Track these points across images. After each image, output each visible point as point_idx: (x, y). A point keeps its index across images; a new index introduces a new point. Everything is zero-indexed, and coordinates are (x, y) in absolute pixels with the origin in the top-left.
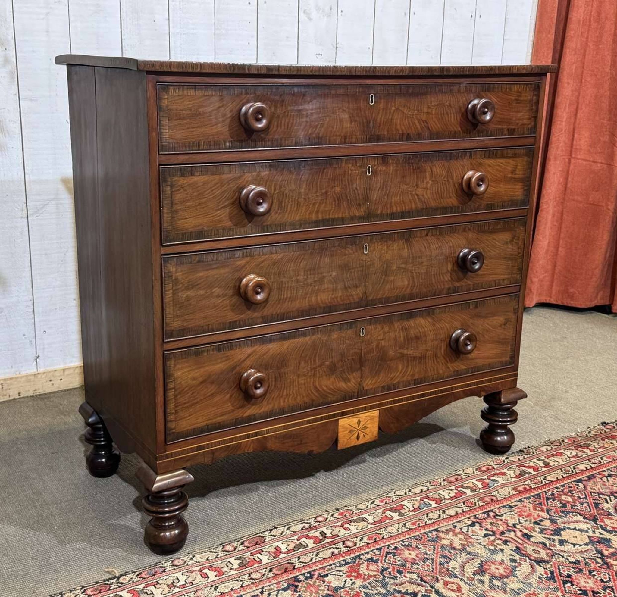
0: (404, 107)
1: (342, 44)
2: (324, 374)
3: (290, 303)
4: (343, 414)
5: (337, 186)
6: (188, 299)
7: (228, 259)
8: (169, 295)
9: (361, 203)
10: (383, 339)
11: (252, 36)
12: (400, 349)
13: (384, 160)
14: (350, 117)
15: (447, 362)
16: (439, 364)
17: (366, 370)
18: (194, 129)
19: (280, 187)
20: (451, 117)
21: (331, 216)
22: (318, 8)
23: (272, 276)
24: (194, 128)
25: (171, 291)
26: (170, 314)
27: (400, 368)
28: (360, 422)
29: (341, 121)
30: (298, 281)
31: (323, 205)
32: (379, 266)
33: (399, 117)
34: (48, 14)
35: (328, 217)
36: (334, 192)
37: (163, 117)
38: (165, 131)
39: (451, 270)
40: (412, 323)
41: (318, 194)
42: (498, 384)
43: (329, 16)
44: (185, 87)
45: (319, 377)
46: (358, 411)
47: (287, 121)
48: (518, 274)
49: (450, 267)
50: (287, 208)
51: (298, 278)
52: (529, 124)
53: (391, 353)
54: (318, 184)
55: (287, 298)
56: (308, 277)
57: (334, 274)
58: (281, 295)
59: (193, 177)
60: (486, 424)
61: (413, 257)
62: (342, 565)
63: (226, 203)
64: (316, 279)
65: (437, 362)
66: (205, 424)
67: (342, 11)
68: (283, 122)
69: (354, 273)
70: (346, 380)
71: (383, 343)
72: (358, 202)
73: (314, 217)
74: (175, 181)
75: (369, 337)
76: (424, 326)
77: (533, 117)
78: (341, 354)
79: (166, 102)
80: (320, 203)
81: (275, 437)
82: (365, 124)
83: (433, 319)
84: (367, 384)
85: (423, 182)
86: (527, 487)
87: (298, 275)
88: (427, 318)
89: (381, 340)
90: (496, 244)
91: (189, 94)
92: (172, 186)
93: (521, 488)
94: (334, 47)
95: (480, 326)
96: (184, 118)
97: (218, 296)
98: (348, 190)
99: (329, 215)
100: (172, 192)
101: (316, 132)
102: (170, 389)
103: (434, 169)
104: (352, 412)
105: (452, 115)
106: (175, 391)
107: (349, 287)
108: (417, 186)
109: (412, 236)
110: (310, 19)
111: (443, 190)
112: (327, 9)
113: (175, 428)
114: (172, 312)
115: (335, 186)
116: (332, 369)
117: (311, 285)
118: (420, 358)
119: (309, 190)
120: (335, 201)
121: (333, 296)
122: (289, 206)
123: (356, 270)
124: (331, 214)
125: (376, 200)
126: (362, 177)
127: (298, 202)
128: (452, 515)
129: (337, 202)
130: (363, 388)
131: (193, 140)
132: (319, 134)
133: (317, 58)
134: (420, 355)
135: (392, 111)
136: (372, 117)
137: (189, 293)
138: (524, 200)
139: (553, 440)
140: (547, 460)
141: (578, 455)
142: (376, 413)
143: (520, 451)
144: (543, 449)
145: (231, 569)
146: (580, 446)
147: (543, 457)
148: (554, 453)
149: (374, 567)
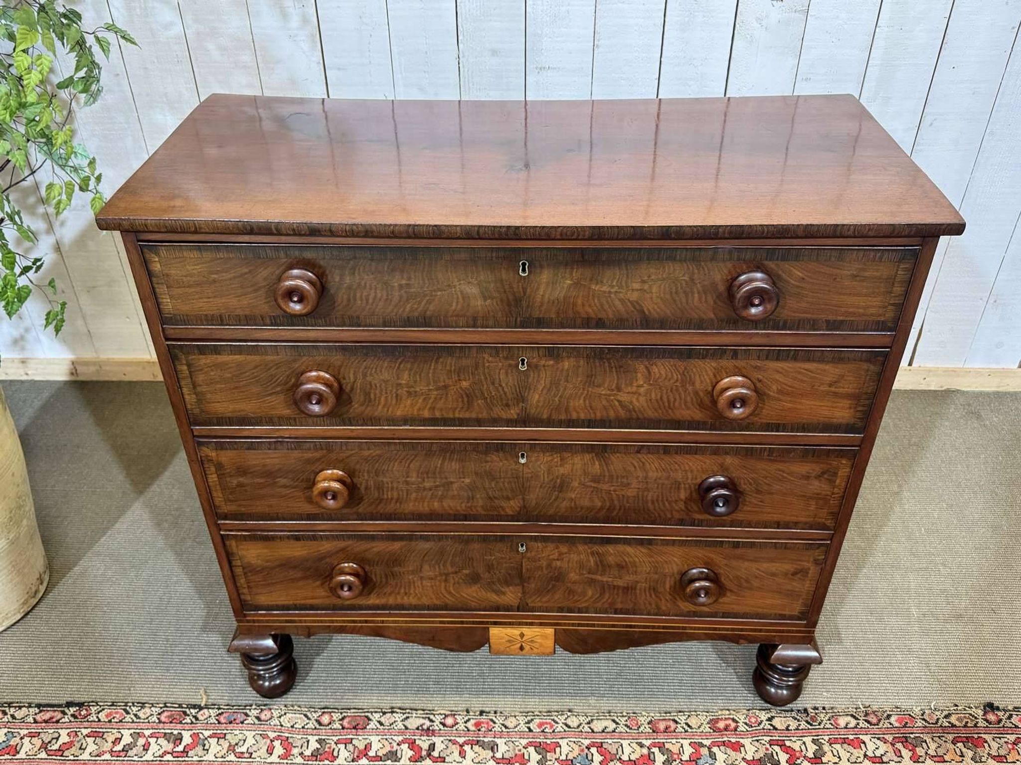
0: (591, 280)
2: (461, 581)
3: (398, 504)
4: (495, 623)
5: (465, 380)
6: (240, 485)
7: (292, 449)
8: (212, 478)
9: (510, 402)
10: (558, 560)
12: (589, 573)
13: (553, 353)
14: (482, 293)
15: (675, 599)
16: (661, 600)
17: (531, 587)
18: (211, 300)
19: (365, 375)
20: (693, 297)
21: (457, 415)
23: (366, 474)
24: (209, 298)
25: (215, 476)
26: (219, 497)
27: (590, 593)
28: (524, 635)
29: (466, 297)
30: (407, 483)
31: (443, 401)
32: (546, 479)
33: (581, 294)
35: (451, 416)
36: (461, 388)
37: (158, 284)
38: (165, 300)
39: (686, 498)
40: (610, 549)
41: (431, 388)
42: (775, 636)
44: (184, 248)
45: (454, 584)
46: (520, 624)
47: (365, 294)
48: (826, 519)
49: (683, 495)
50: (379, 400)
51: (408, 479)
52: (880, 315)
53: (574, 576)
54: (430, 375)
55: (392, 499)
56: (424, 480)
57: (467, 481)
58: (383, 494)
59: (218, 356)
61: (611, 477)
63: (279, 389)
64: (438, 483)
65: (657, 596)
66: (291, 602)
68: (358, 295)
69: (503, 483)
70: (498, 593)
71: (559, 563)
72: (504, 402)
73: (426, 414)
74: (192, 359)
75: (533, 554)
76: (633, 555)
77: (893, 305)
78: (489, 566)
79: (159, 266)
80: (435, 398)
81: (395, 628)
82: (513, 303)
83: (650, 549)
84: (532, 602)
85: (631, 385)
87: (408, 477)
88: (638, 547)
89: (554, 560)
90: (786, 478)
91: (192, 256)
92: (189, 366)
95: (743, 570)
96: (189, 287)
97: (285, 486)
98: (485, 386)
99: (454, 414)
100: (190, 372)
101: (420, 309)
102: (236, 566)
103: (655, 369)
104: (510, 624)
105: (696, 295)
106: (244, 568)
107: (495, 498)
108: (619, 389)
109: (608, 451)
111: (672, 400)
113: (251, 601)
114: (221, 496)
115: (459, 380)
116: (475, 579)
117: (430, 489)
118: (624, 588)
119: (415, 382)
120: (462, 397)
121: (469, 504)
122: (383, 399)
123: (506, 480)
124: (457, 411)
125: (538, 401)
126: (510, 371)
127: (397, 395)
129: (466, 399)
130: (527, 604)
131: (212, 313)
132: (425, 312)
134: (626, 585)
135: (566, 286)
136: (525, 294)
137: (241, 479)
138: (854, 424)
139: (875, 708)
140: (826, 748)
141: (885, 759)
142: (550, 631)
143: (806, 710)
144: (842, 722)
145: (301, 754)
146: (905, 741)
147: (826, 738)
148: (851, 737)
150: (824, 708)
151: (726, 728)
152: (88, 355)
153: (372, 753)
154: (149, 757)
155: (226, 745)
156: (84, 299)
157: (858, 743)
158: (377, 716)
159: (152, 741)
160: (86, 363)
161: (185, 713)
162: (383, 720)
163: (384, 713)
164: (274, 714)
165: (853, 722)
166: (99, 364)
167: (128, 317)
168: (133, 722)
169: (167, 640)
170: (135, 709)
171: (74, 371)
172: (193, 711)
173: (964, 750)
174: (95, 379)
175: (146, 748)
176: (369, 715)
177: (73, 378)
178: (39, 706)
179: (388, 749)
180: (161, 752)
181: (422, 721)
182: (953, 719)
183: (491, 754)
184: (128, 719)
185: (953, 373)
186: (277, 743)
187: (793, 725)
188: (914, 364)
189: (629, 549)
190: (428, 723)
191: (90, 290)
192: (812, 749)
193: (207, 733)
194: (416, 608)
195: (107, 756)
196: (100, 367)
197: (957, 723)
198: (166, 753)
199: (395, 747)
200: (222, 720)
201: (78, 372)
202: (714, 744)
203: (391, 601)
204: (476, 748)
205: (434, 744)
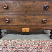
3: (13, 10)
16: (40, 24)
17: (27, 22)
23: (9, 5)
27: (33, 23)
28: (26, 29)
32: (28, 6)
40: (35, 16)
45: (19, 22)
49: (43, 8)
53: (31, 20)
60: (50, 35)
70: (23, 23)
83: (39, 16)
89: (29, 18)
93: (50, 45)
95: (49, 19)
104: (24, 28)
116: (21, 21)
121: (20, 10)
130: (26, 25)
142: (29, 29)
149: (15, 50)
151: (48, 41)
163: (11, 40)
181: (15, 40)
189: (37, 16)
194: (15, 25)
199: (12, 42)
203: (12, 24)
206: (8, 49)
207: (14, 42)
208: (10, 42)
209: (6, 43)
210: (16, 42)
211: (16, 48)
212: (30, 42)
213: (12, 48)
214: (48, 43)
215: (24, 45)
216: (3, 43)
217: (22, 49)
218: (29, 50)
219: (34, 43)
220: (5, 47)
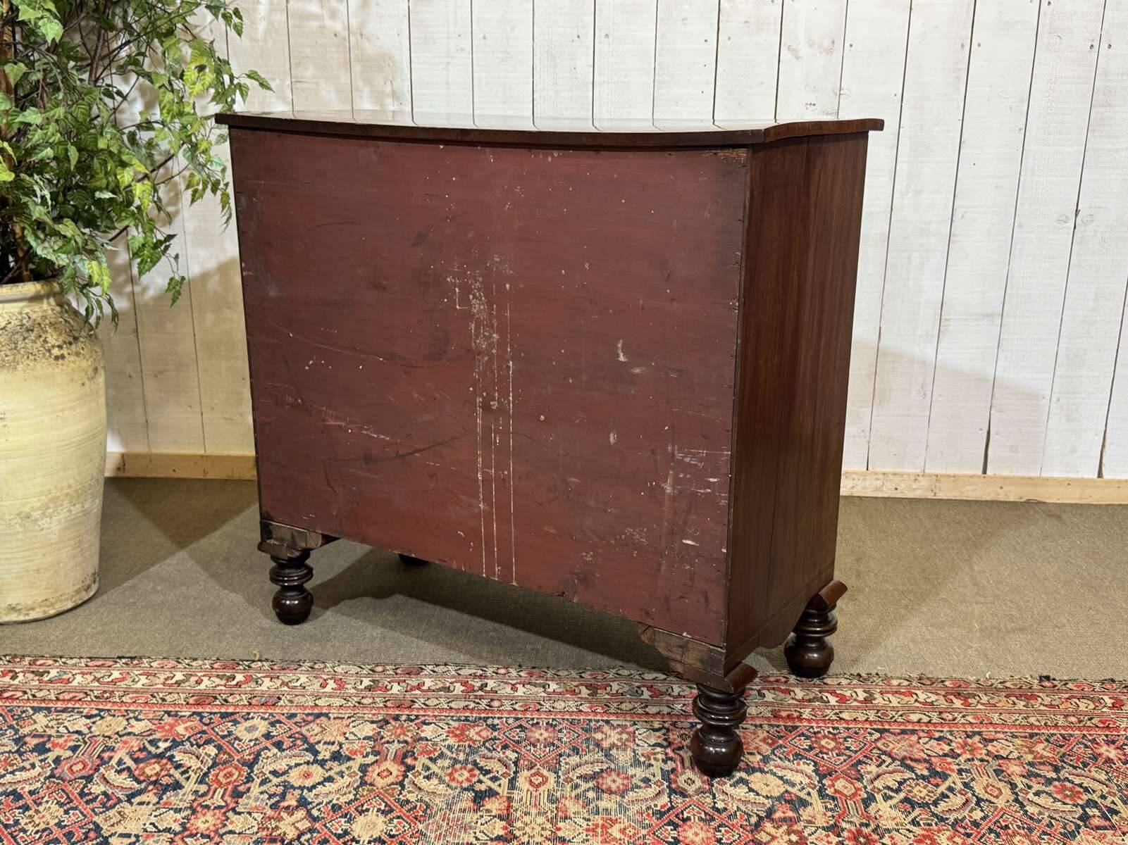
1: (849, 90)
11: (708, 83)
22: (811, 44)
34: (448, 63)
43: (829, 51)
62: (459, 720)
67: (851, 46)
86: (796, 714)
93: (784, 714)
94: (836, 94)
110: (797, 58)
112: (827, 43)
128: (650, 712)
133: (807, 109)
139: (930, 676)
140: (877, 696)
141: (935, 703)
143: (859, 675)
144: (895, 682)
145: (355, 688)
146: (958, 695)
147: (878, 690)
148: (903, 690)
149: (484, 734)
150: (877, 674)
151: (777, 681)
152: (140, 449)
153: (425, 688)
154: (202, 687)
155: (279, 682)
156: (150, 385)
157: (911, 694)
158: (431, 667)
159: (205, 679)
160: (136, 457)
161: (239, 664)
162: (436, 669)
163: (437, 665)
164: (328, 665)
165: (906, 683)
166: (149, 458)
167: (190, 406)
168: (185, 668)
169: (219, 625)
170: (187, 661)
171: (122, 467)
172: (246, 663)
173: (1016, 701)
174: (141, 475)
175: (199, 682)
176: (423, 667)
177: (121, 474)
178: (90, 658)
179: (440, 685)
180: (214, 685)
181: (475, 671)
182: (1008, 684)
183: (542, 689)
184: (180, 666)
185: (1030, 481)
186: (331, 682)
187: (844, 682)
188: (989, 472)
190: (481, 672)
191: (158, 374)
192: (862, 695)
193: (259, 675)
195: (161, 686)
196: (151, 461)
197: (1012, 687)
198: (218, 685)
199: (448, 684)
200: (275, 667)
201: (126, 467)
202: (763, 689)
204: (529, 686)
205: (487, 684)
206: (428, 732)
207: (464, 684)
208: (428, 683)
209: (396, 689)
210: (491, 684)
211: (494, 727)
212: (615, 687)
213: (455, 724)
214: (769, 696)
215: (560, 705)
216: (369, 688)
217: (541, 734)
218: (599, 736)
219: (646, 694)
220: (396, 718)
